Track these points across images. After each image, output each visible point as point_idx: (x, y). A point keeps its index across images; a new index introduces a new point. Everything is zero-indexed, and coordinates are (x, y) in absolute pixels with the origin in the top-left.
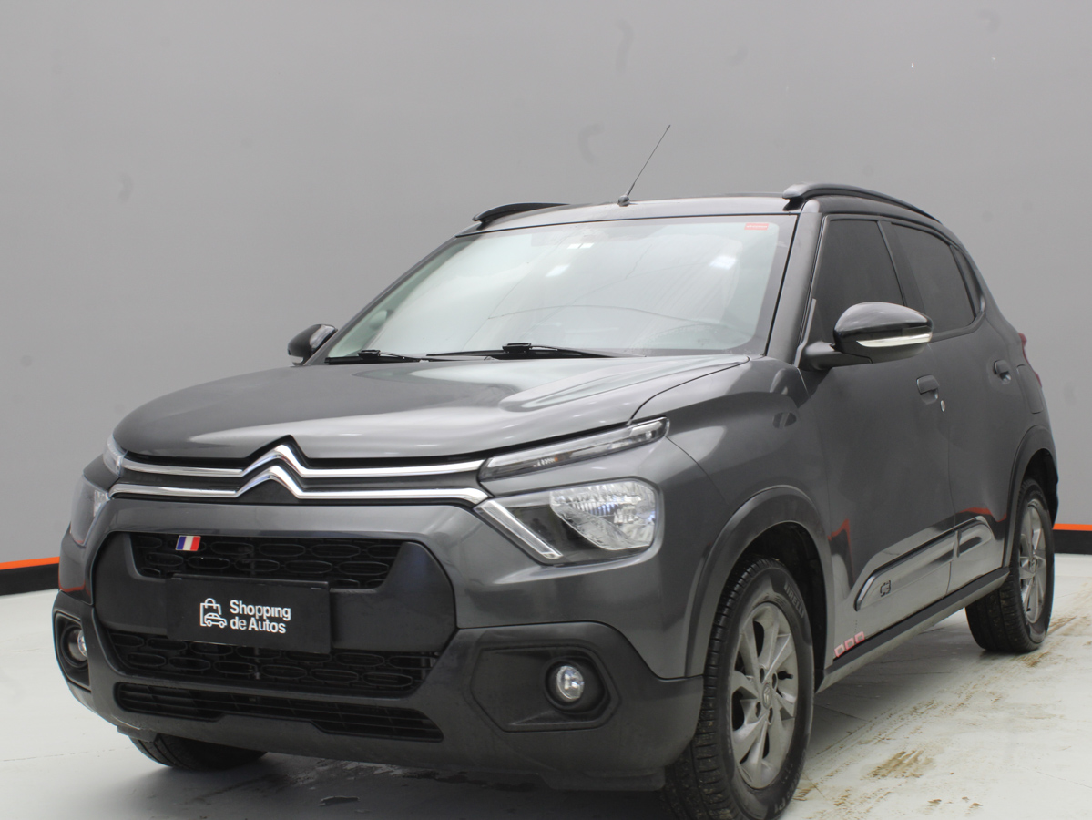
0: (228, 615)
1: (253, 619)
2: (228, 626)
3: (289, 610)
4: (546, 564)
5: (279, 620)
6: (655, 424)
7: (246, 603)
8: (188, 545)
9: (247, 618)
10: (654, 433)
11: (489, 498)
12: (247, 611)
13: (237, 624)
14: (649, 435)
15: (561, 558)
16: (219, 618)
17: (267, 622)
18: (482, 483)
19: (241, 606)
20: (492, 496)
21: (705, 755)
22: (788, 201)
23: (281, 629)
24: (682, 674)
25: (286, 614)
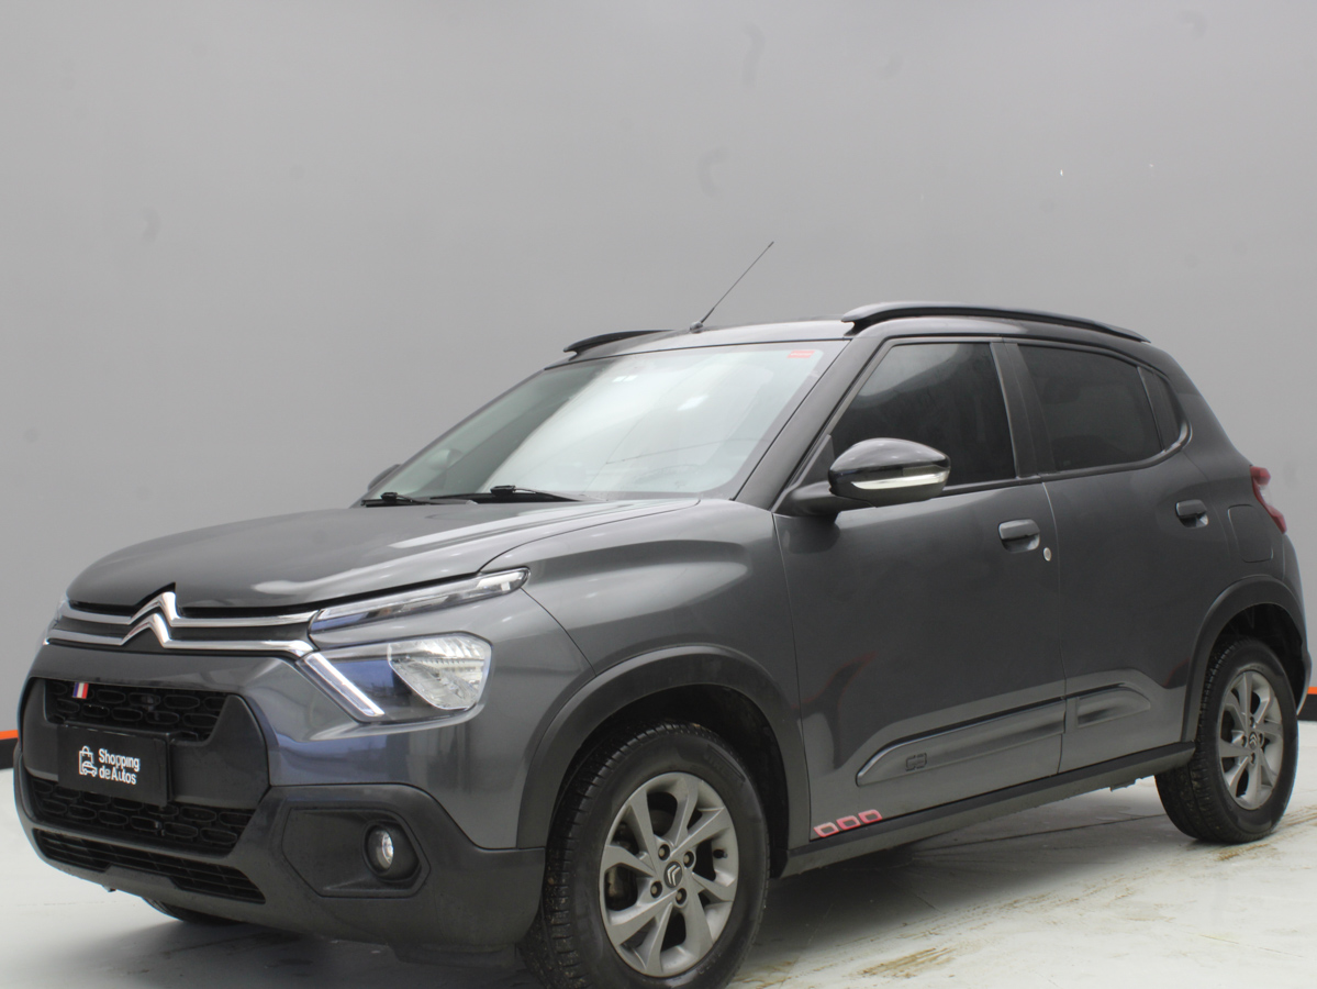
0: (98, 764)
1: (114, 769)
2: (98, 776)
3: (137, 760)
4: (366, 722)
5: (130, 770)
6: (516, 575)
7: (110, 753)
8: (80, 693)
9: (109, 767)
10: (512, 584)
11: (315, 651)
12: (110, 761)
13: (104, 773)
14: (506, 587)
15: (383, 716)
16: (92, 767)
17: (123, 773)
18: (311, 636)
19: (107, 755)
20: (318, 648)
21: (559, 935)
22: (852, 325)
23: (131, 779)
24: (513, 844)
25: (135, 763)
